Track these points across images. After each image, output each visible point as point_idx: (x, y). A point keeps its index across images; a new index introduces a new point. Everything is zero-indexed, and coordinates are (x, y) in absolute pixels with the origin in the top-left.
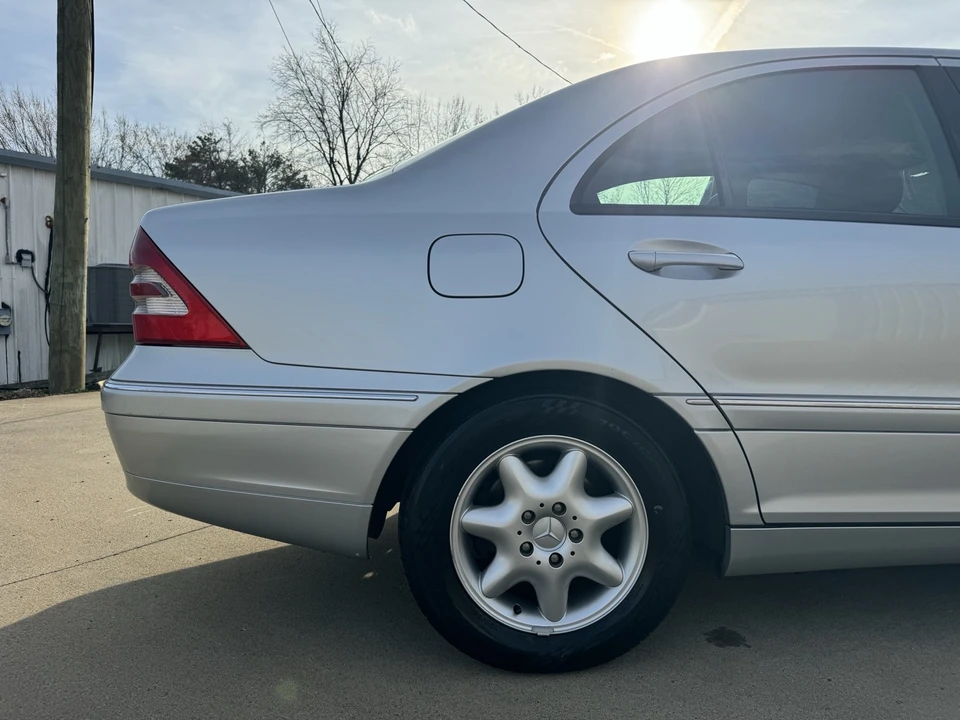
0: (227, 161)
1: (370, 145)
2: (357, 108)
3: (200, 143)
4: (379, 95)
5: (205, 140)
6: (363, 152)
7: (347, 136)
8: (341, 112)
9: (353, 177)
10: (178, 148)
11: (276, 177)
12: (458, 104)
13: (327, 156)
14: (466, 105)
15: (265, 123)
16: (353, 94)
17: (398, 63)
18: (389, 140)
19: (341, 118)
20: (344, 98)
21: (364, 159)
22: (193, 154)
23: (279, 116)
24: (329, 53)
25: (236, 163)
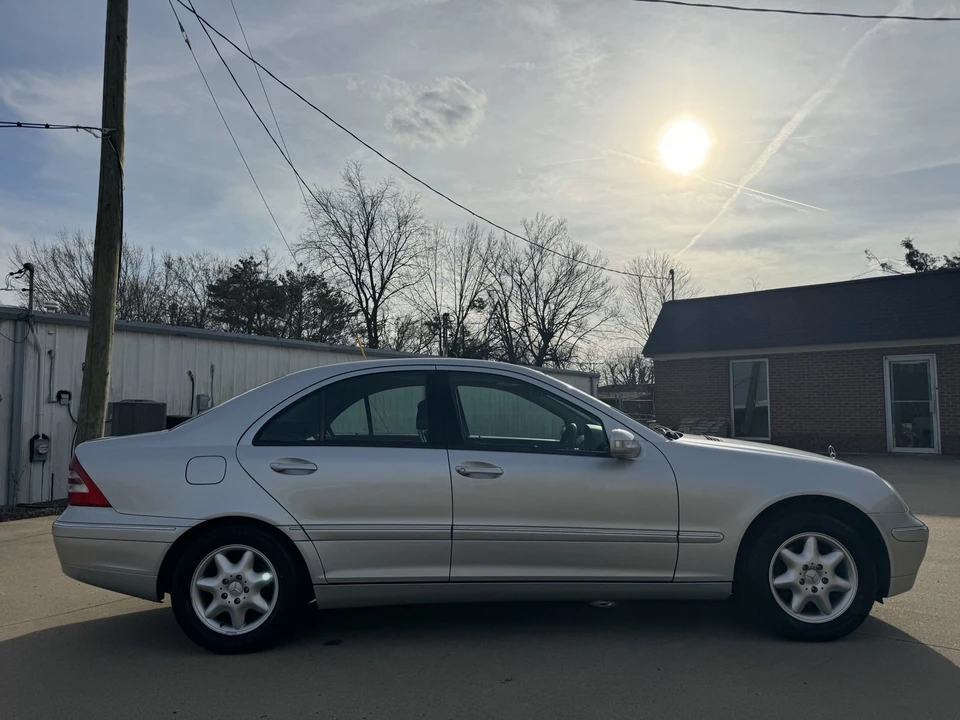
0: (265, 282)
1: (393, 267)
2: (381, 236)
3: (241, 266)
4: (402, 222)
5: (246, 264)
6: (386, 273)
7: (371, 260)
8: (366, 240)
9: (377, 295)
10: (220, 272)
11: (311, 294)
12: (472, 229)
13: (354, 277)
14: (480, 229)
15: (298, 251)
16: (377, 223)
17: (418, 196)
18: (410, 262)
19: (366, 245)
20: (369, 226)
21: (388, 278)
22: (235, 276)
23: (309, 244)
24: (356, 189)
25: (275, 282)
